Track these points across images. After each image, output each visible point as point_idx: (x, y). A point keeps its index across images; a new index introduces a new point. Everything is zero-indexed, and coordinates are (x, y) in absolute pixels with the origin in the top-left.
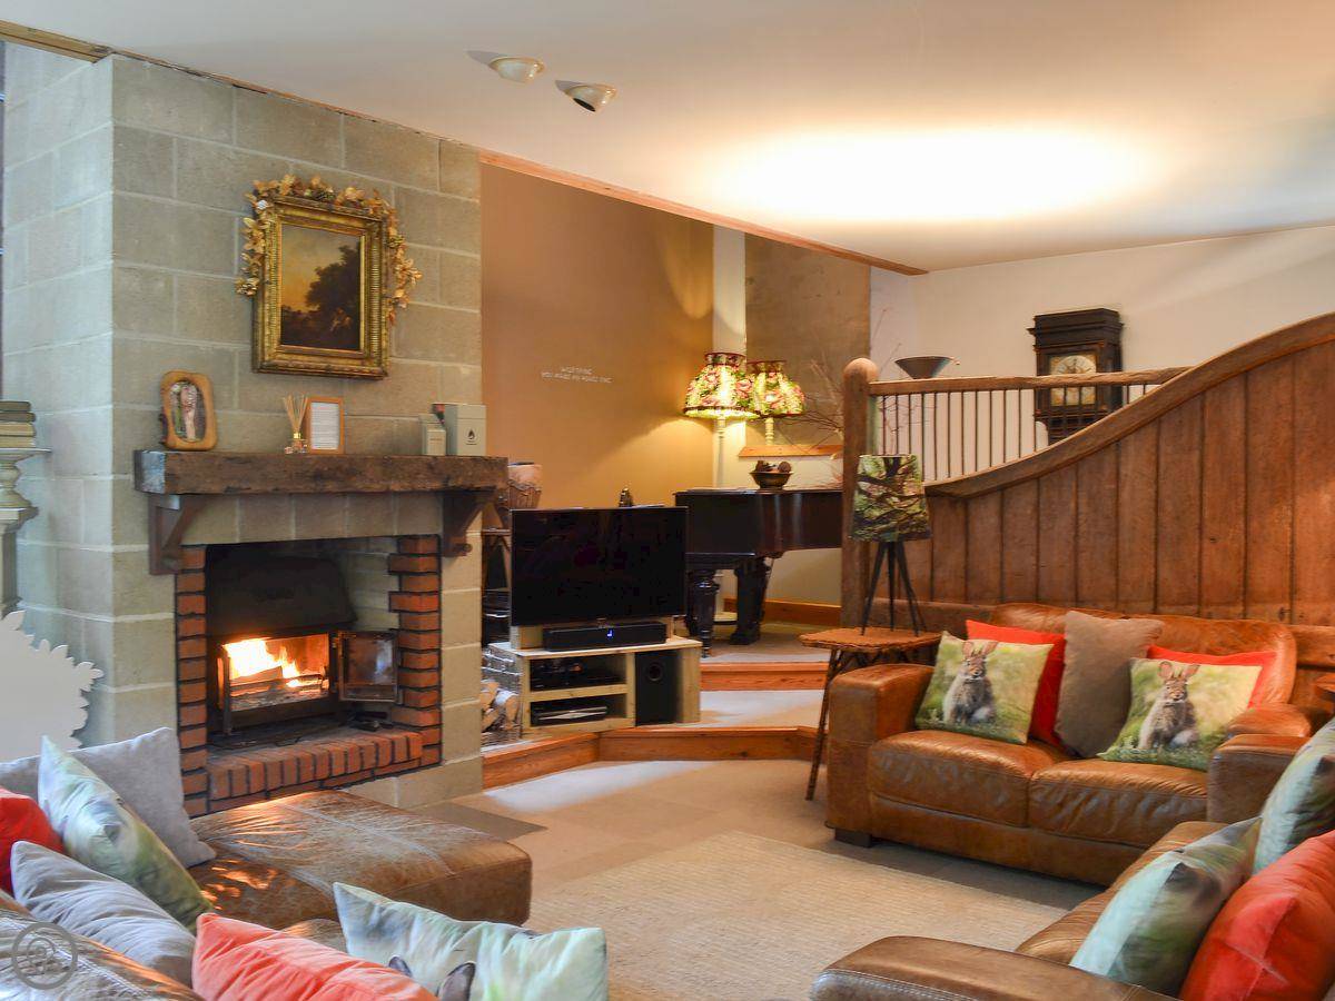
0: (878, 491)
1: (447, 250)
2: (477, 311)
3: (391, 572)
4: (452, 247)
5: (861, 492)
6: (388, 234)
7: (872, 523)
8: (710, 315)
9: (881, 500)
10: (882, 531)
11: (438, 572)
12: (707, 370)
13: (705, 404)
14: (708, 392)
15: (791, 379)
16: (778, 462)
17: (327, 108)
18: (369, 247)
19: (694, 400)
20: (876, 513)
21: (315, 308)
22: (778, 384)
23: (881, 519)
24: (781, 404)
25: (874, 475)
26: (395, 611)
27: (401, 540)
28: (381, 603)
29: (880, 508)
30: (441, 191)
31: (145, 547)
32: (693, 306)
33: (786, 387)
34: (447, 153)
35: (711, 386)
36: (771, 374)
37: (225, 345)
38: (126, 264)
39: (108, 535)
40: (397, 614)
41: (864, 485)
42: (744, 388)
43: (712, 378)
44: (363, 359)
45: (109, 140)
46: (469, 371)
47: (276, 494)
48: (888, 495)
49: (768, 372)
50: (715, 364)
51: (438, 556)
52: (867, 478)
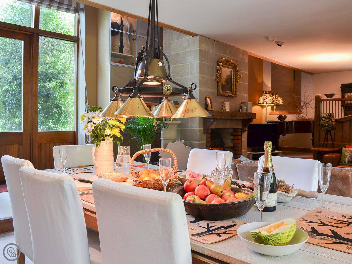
0: (327, 120)
1: (243, 72)
2: (247, 84)
3: (232, 135)
4: (244, 71)
5: (323, 120)
6: (237, 69)
7: (326, 126)
8: (262, 82)
9: (328, 122)
10: (328, 128)
11: (241, 135)
12: (264, 95)
13: (264, 102)
14: (265, 100)
15: (280, 97)
16: (283, 115)
17: (227, 44)
18: (233, 71)
19: (261, 101)
20: (327, 124)
21: (226, 84)
22: (278, 98)
23: (327, 126)
24: (279, 102)
25: (326, 117)
26: (232, 143)
27: (234, 129)
28: (229, 141)
29: (327, 123)
30: (243, 60)
31: (203, 129)
32: (259, 81)
33: (280, 99)
34: (243, 52)
35: (265, 98)
36: (276, 96)
37: (213, 91)
38: (201, 75)
39: (198, 126)
40: (233, 144)
41: (324, 119)
42: (272, 99)
43: (265, 96)
44: (233, 93)
45: (198, 52)
46: (246, 95)
47: (226, 119)
48: (329, 121)
49: (275, 95)
50: (266, 93)
51: (241, 132)
52: (324, 117)
